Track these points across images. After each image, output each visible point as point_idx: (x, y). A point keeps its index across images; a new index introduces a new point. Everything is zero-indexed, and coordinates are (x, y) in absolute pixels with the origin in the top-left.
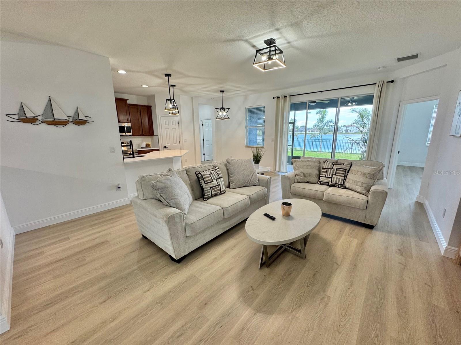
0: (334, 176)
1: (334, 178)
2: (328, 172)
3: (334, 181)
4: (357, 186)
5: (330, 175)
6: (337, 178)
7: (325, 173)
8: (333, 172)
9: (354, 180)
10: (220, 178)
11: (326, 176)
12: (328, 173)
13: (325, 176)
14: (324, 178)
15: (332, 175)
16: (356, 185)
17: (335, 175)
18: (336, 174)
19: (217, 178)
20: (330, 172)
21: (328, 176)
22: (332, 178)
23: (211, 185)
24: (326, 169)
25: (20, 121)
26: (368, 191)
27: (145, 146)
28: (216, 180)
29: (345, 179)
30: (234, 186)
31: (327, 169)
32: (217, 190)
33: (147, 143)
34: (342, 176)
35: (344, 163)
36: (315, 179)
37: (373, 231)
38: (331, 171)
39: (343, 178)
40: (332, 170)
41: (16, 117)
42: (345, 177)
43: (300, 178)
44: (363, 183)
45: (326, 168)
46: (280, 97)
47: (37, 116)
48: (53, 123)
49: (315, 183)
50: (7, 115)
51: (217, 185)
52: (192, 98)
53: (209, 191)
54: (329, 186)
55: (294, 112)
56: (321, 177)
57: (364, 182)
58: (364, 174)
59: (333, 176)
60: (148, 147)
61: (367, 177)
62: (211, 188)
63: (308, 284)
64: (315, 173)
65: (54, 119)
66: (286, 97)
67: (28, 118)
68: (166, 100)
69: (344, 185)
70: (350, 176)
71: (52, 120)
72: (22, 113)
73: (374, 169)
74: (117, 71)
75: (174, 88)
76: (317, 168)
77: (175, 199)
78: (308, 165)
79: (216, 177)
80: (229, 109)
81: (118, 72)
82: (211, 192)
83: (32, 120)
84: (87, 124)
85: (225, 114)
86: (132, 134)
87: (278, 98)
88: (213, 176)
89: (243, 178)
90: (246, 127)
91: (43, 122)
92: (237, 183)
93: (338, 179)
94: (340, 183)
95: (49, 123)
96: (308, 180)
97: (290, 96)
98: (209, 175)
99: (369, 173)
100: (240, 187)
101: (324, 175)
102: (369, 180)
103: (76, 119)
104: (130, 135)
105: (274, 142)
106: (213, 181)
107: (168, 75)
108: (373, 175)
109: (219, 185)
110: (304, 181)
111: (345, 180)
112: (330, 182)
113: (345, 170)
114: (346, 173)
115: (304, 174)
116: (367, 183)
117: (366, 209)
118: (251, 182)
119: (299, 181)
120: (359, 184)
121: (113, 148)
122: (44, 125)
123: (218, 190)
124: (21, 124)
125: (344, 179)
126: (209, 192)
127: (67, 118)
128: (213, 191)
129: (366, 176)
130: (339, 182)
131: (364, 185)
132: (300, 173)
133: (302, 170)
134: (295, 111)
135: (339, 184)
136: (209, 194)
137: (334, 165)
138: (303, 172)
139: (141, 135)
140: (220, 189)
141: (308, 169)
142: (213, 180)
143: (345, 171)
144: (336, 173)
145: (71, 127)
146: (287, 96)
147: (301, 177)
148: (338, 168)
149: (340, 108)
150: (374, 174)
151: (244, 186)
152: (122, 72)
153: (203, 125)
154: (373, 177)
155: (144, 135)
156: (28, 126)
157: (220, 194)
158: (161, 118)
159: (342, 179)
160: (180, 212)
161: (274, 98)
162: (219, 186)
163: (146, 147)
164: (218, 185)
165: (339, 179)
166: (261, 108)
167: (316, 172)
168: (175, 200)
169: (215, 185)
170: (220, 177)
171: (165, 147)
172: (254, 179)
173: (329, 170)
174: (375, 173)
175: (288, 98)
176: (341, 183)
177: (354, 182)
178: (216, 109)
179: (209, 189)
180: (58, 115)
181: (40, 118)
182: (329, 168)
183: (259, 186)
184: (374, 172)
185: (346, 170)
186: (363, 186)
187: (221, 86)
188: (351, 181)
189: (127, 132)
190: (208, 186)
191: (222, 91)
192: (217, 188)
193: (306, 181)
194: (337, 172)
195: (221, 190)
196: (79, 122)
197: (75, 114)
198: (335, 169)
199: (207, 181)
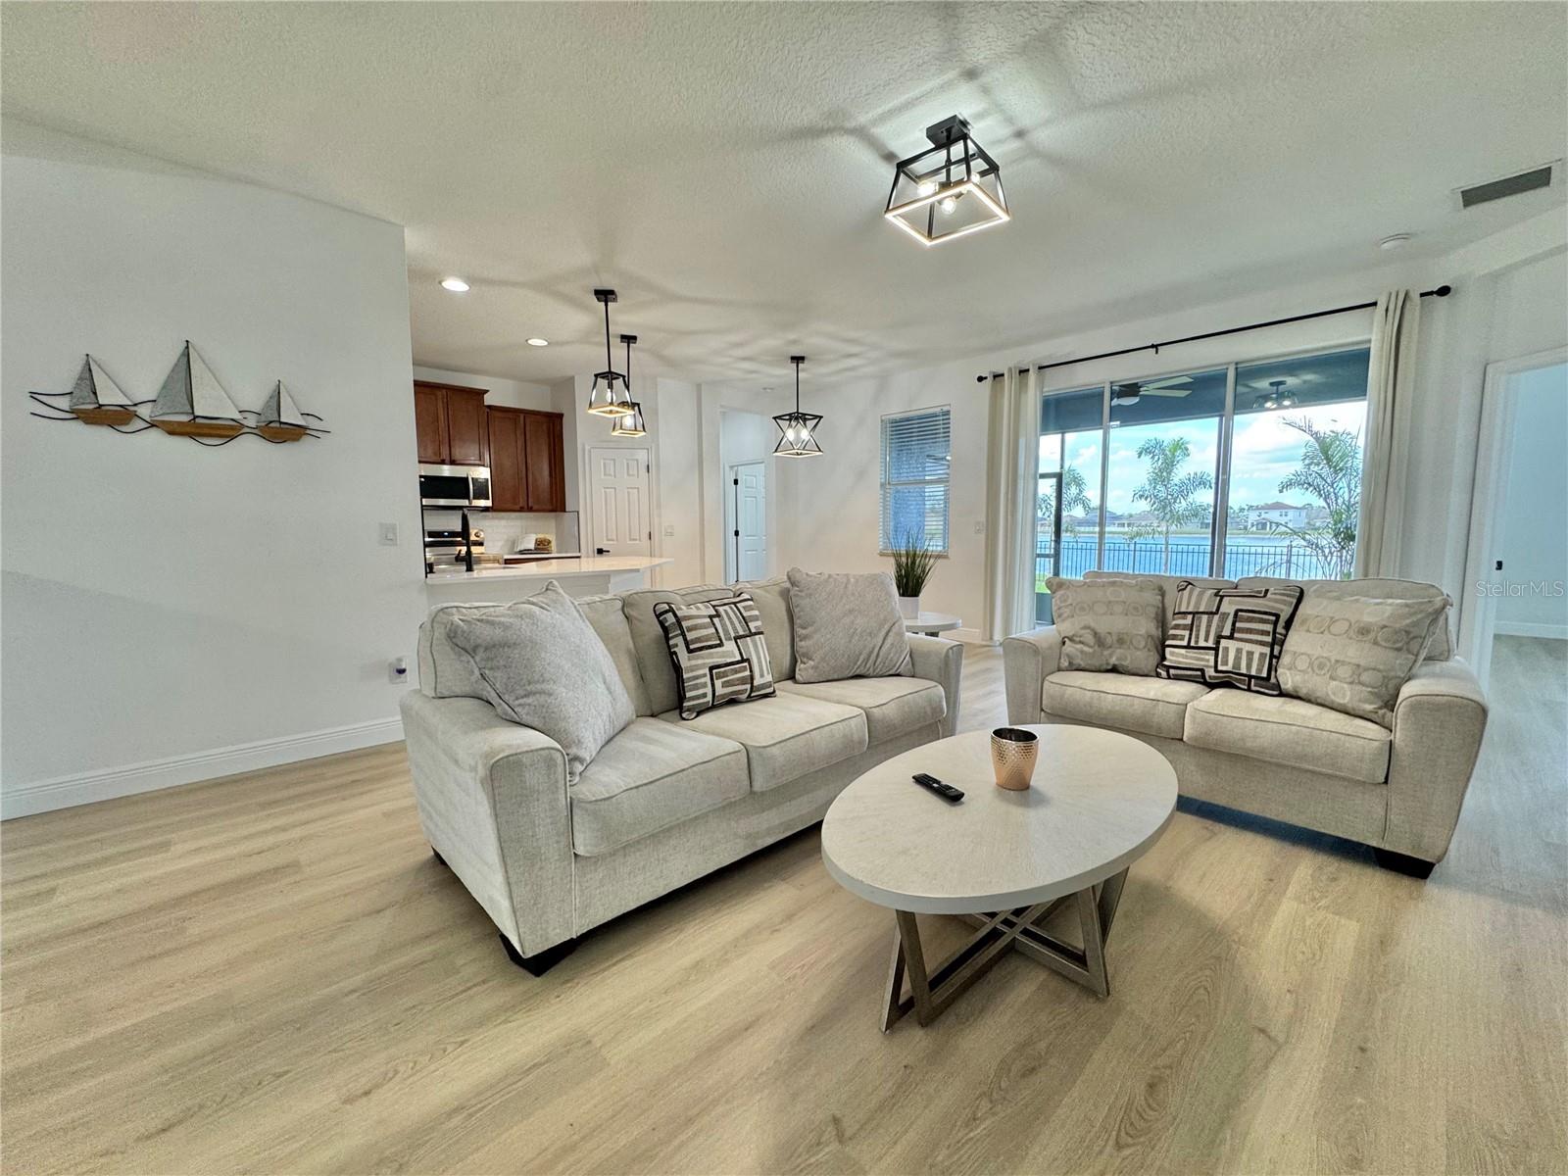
0: (1224, 643)
1: (1226, 649)
2: (1199, 626)
3: (1225, 663)
4: (1334, 683)
5: (1206, 640)
6: (1239, 651)
7: (1187, 633)
8: (1221, 627)
9: (1316, 659)
10: (751, 634)
11: (1192, 644)
12: (1198, 631)
13: (1185, 643)
14: (1183, 651)
15: (1219, 638)
16: (1328, 676)
17: (1231, 637)
18: (1236, 635)
19: (741, 633)
20: (1209, 626)
21: (1202, 643)
22: (1216, 649)
23: (715, 657)
24: (1190, 617)
25: (74, 416)
26: (1390, 704)
27: (532, 546)
28: (733, 642)
29: (1276, 653)
30: (810, 671)
31: (1194, 614)
32: (738, 679)
33: (541, 536)
34: (1262, 643)
35: (1267, 591)
36: (1147, 659)
37: (1430, 888)
38: (1209, 623)
39: (1267, 650)
40: (1216, 617)
41: (64, 403)
42: (1277, 649)
43: (1082, 652)
44: (1358, 666)
45: (1190, 610)
46: (1003, 375)
47: (135, 405)
48: (188, 429)
49: (1146, 672)
50: (33, 395)
51: (739, 658)
52: (699, 386)
53: (702, 680)
54: (1205, 683)
55: (1060, 436)
56: (1168, 650)
57: (1363, 663)
58: (1364, 631)
59: (1223, 641)
60: (543, 549)
61: (1376, 643)
62: (711, 669)
63: (1123, 1134)
64: (1143, 631)
65: (192, 417)
66: (1024, 372)
67: (103, 408)
68: (596, 376)
69: (1273, 680)
70: (1295, 641)
71: (185, 418)
72: (87, 392)
73: (1407, 605)
74: (440, 283)
75: (631, 345)
76: (1152, 612)
77: (540, 693)
78: (1112, 599)
79: (735, 629)
80: (821, 417)
81: (443, 284)
82: (713, 685)
83: (117, 418)
84: (305, 438)
85: (805, 434)
86: (490, 505)
87: (997, 376)
88: (724, 625)
89: (850, 641)
90: (882, 485)
91: (153, 426)
92: (823, 659)
93: (1244, 654)
94: (1253, 673)
95: (174, 430)
96: (1113, 661)
97: (1040, 368)
98: (709, 620)
99: (1385, 627)
100: (836, 677)
101: (1183, 639)
102: (1392, 654)
103: (271, 422)
104: (486, 509)
105: (982, 536)
106: (721, 645)
107: (605, 295)
108: (1408, 633)
109: (748, 660)
110: (1096, 663)
111: (1278, 658)
112: (1208, 666)
113: (1274, 618)
114: (1280, 629)
115: (1095, 634)
116: (1381, 667)
117: (1386, 782)
118: (879, 660)
119: (1079, 661)
120: (1344, 672)
121: (393, 528)
122: (156, 436)
123: (743, 681)
124: (78, 427)
125: (1272, 656)
126: (704, 685)
127: (237, 416)
128: (718, 683)
129: (1372, 635)
130: (1249, 666)
131: (1365, 677)
132: (1083, 632)
133: (1089, 619)
134: (1063, 433)
135: (1251, 677)
136: (704, 695)
137: (1222, 597)
138: (1092, 625)
139: (521, 510)
140: (752, 678)
141: (1111, 614)
142: (720, 640)
143: (1275, 623)
144: (1233, 630)
145: (250, 447)
146: (1028, 370)
147: (1086, 649)
148: (1242, 611)
149: (1236, 417)
150: (1412, 629)
151: (851, 674)
152: (455, 285)
153: (736, 482)
154: (1408, 643)
155: (530, 510)
156: (102, 434)
157: (750, 699)
158: (590, 451)
159: (1262, 655)
160: (553, 746)
161: (980, 379)
162: (746, 664)
163: (536, 549)
164: (743, 660)
165: (1250, 654)
166: (936, 416)
167: (1147, 627)
168: (542, 699)
169: (729, 660)
170: (753, 630)
171: (600, 551)
172: (894, 649)
173: (1200, 619)
174: (1415, 624)
175: (1032, 376)
176: (1260, 670)
177: (1318, 665)
178: (775, 418)
179: (705, 675)
180: (209, 404)
181: (144, 411)
182: (1201, 610)
183: (913, 677)
184: (1408, 621)
185: (1277, 616)
186: (1361, 679)
187: (792, 336)
188: (1302, 663)
189: (474, 498)
190: (700, 662)
191: (798, 360)
192: (736, 672)
193: (1108, 664)
194: (1238, 625)
195: (752, 683)
196: (279, 432)
197: (267, 405)
198: (1229, 614)
199: (698, 640)
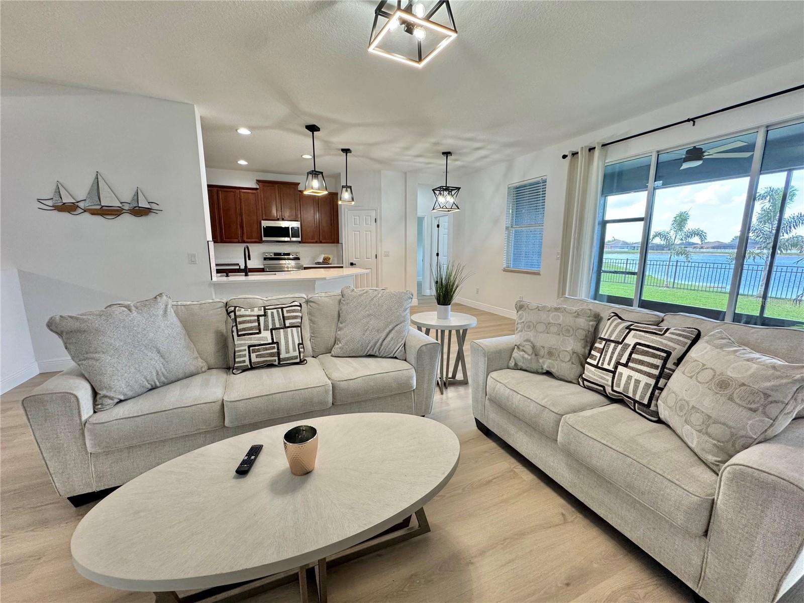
0: (621, 369)
1: (621, 374)
2: (607, 352)
3: (619, 386)
4: (687, 426)
5: (609, 364)
6: (630, 378)
7: (599, 355)
8: (620, 355)
9: (680, 400)
10: (285, 327)
11: (599, 365)
12: (605, 355)
13: (595, 363)
14: (594, 369)
15: (618, 363)
16: (684, 417)
17: (626, 365)
18: (630, 364)
19: (278, 326)
20: (613, 353)
21: (606, 366)
22: (614, 373)
23: (254, 340)
24: (605, 343)
25: (53, 208)
27: (321, 260)
28: (269, 332)
29: (660, 385)
30: (339, 350)
31: (608, 340)
32: (267, 354)
33: (326, 256)
34: (649, 375)
35: (668, 329)
36: (571, 369)
38: (614, 349)
39: (652, 382)
40: (620, 346)
41: (50, 203)
42: (662, 382)
43: (523, 357)
44: (710, 417)
45: (606, 337)
46: (578, 153)
47: (78, 202)
48: (99, 212)
49: (570, 380)
50: (39, 200)
51: (271, 341)
52: (406, 173)
53: (243, 353)
54: (606, 396)
56: (586, 366)
57: (714, 415)
58: (723, 384)
59: (620, 367)
60: (326, 262)
61: (731, 399)
62: (249, 347)
64: (569, 349)
65: (100, 207)
66: (592, 149)
67: (65, 204)
68: (309, 172)
69: (652, 408)
71: (99, 207)
72: (58, 198)
73: (774, 367)
75: (348, 154)
76: (581, 334)
78: (552, 321)
79: (274, 324)
80: (459, 188)
81: (238, 131)
82: (250, 356)
83: (70, 208)
84: (151, 213)
85: (449, 199)
86: (300, 240)
87: (575, 154)
88: (266, 321)
89: (364, 334)
90: (507, 228)
91: (85, 211)
92: (346, 344)
93: (633, 381)
94: (637, 398)
95: (94, 213)
96: (546, 367)
97: (603, 145)
98: (256, 318)
99: (743, 385)
100: (354, 355)
101: (595, 360)
102: (745, 413)
103: (136, 207)
104: (298, 242)
105: (559, 261)
106: (260, 333)
107: (313, 128)
108: (767, 396)
109: (277, 343)
110: (534, 366)
111: (662, 389)
112: (607, 385)
113: (664, 355)
114: (670, 365)
115: (534, 347)
116: (731, 424)
117: (706, 533)
118: (382, 347)
119: (522, 364)
120: (696, 418)
121: (194, 256)
122: (87, 215)
123: (272, 355)
124: (55, 213)
125: (656, 387)
126: (245, 356)
127: (120, 205)
128: (253, 356)
129: (728, 391)
130: (635, 392)
131: (714, 429)
132: (525, 343)
133: (530, 335)
135: (635, 401)
136: (244, 361)
137: (631, 330)
138: (532, 339)
140: (279, 354)
141: (548, 333)
142: (260, 330)
143: (666, 360)
144: (629, 359)
145: (127, 219)
146: (595, 148)
147: (526, 356)
148: (640, 344)
150: (772, 393)
151: (364, 354)
152: (244, 131)
153: (438, 226)
154: (765, 406)
155: (321, 242)
156: (65, 216)
157: (280, 365)
158: (347, 212)
159: (647, 385)
161: (564, 157)
162: (276, 345)
163: (323, 262)
164: (273, 343)
165: (637, 382)
166: (539, 184)
167: (573, 345)
168: (90, 362)
169: (262, 342)
170: (288, 325)
171: (352, 264)
172: (392, 342)
173: (610, 345)
174: (775, 389)
175: (597, 152)
176: (642, 397)
179: (245, 350)
180: (108, 200)
181: (81, 205)
182: (612, 339)
183: (405, 360)
184: (768, 384)
185: (669, 354)
186: (709, 430)
188: (671, 401)
189: (292, 237)
190: (242, 342)
191: (447, 154)
192: (266, 349)
193: (542, 369)
194: (634, 356)
195: (279, 356)
196: (139, 212)
197: (133, 200)
198: (630, 345)
199: (244, 329)
